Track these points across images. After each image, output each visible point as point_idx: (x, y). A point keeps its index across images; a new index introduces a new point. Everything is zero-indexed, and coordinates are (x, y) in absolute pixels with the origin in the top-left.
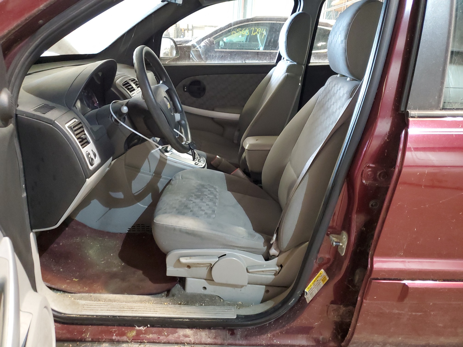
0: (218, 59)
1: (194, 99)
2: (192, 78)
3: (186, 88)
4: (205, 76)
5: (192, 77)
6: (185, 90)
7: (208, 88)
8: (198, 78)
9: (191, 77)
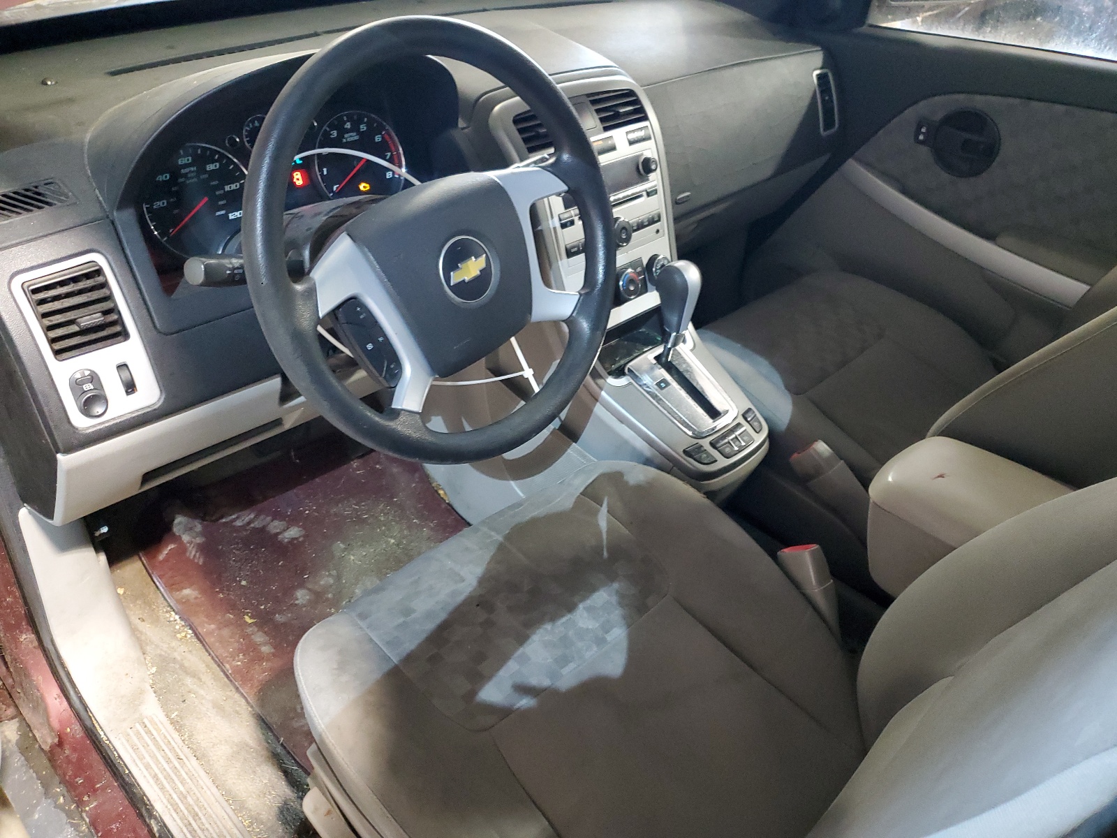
0: (1101, 39)
1: (945, 176)
2: (960, 100)
3: (923, 130)
4: (1011, 100)
5: (962, 97)
6: (921, 137)
7: (1008, 148)
8: (979, 102)
9: (956, 96)
